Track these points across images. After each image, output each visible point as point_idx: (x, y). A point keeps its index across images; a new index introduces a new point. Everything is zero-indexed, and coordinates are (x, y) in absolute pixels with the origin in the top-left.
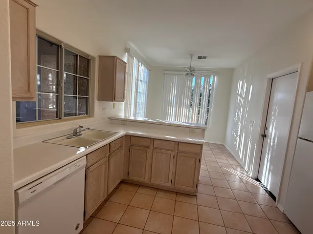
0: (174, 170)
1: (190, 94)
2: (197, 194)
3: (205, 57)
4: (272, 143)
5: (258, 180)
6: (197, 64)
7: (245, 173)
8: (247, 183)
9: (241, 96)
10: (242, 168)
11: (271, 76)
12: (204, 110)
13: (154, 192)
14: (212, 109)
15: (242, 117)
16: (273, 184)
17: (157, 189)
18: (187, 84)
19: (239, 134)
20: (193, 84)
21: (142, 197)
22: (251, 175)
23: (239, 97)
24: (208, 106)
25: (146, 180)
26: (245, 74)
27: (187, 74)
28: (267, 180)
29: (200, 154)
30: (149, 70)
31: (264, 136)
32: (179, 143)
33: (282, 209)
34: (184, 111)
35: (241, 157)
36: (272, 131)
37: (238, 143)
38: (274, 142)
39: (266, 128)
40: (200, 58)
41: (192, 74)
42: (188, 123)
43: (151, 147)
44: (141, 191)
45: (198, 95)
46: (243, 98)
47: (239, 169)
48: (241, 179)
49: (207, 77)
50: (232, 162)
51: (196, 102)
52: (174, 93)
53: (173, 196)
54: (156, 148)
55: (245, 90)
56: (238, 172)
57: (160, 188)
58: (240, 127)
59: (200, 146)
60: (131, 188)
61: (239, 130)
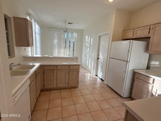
0: (68, 78)
1: (64, 42)
2: (78, 86)
3: (72, 23)
4: (101, 61)
5: (97, 76)
6: (68, 26)
7: (92, 74)
8: (93, 78)
9: (88, 43)
10: (90, 72)
11: (99, 35)
12: (72, 49)
13: (59, 91)
14: (75, 49)
15: (89, 51)
16: (102, 76)
17: (61, 89)
18: (63, 36)
19: (88, 59)
20: (66, 36)
21: (54, 94)
22: (94, 75)
23: (87, 43)
24: (74, 47)
25: (55, 86)
27: (64, 31)
28: (100, 75)
29: (79, 69)
30: (41, 27)
31: (98, 59)
32: (69, 66)
33: (105, 83)
34: (62, 50)
35: (89, 69)
36: (101, 56)
37: (88, 63)
38: (102, 60)
39: (98, 56)
40: (69, 23)
41: (66, 32)
42: (69, 56)
43: (56, 70)
44: (53, 92)
45: (69, 42)
46: (89, 44)
47: (89, 73)
48: (90, 76)
49: (72, 33)
50: (87, 71)
51: (68, 45)
52: (56, 41)
53: (69, 90)
54: (59, 70)
55: (89, 40)
56: (89, 74)
57: (62, 88)
58: (88, 56)
59: (79, 65)
60: (47, 92)
61: (88, 57)
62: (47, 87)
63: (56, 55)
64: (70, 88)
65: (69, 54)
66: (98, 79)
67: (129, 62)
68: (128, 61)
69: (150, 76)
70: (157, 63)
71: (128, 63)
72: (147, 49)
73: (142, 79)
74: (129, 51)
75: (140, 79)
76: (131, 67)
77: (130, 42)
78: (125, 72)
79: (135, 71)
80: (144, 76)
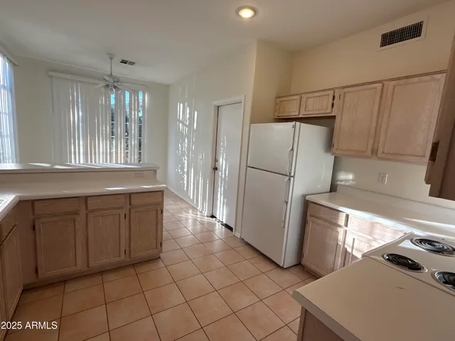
0: (127, 235)
1: (109, 117)
2: (162, 255)
3: (132, 63)
4: (223, 176)
5: (213, 217)
6: (121, 71)
7: (199, 213)
8: (202, 223)
9: (183, 124)
10: (194, 209)
12: (134, 142)
13: (98, 279)
14: (145, 141)
15: (189, 148)
16: (228, 216)
17: (102, 272)
18: (102, 101)
19: (186, 170)
20: (113, 102)
22: (206, 214)
23: (181, 124)
24: (140, 135)
26: (186, 96)
27: (108, 86)
28: (222, 214)
30: (14, 64)
31: (216, 169)
32: (129, 195)
33: (238, 235)
35: (191, 198)
36: (222, 162)
37: (185, 182)
38: (225, 174)
39: (216, 160)
40: (124, 62)
41: (115, 87)
42: (126, 163)
43: (83, 211)
45: (123, 120)
46: (187, 126)
47: (191, 211)
48: (195, 220)
49: (134, 92)
50: (184, 206)
51: (120, 130)
52: (76, 115)
54: (92, 211)
55: (188, 116)
56: (190, 215)
57: (108, 268)
58: (186, 162)
61: (186, 165)
62: (47, 273)
63: (78, 159)
64: (134, 265)
65: (127, 157)
66: (218, 227)
67: (294, 177)
68: (292, 175)
69: (341, 208)
70: (351, 177)
71: (292, 178)
72: (329, 145)
73: (322, 216)
74: (292, 149)
75: (319, 218)
76: (299, 188)
77: (294, 127)
78: (287, 203)
79: (308, 198)
80: (327, 209)
